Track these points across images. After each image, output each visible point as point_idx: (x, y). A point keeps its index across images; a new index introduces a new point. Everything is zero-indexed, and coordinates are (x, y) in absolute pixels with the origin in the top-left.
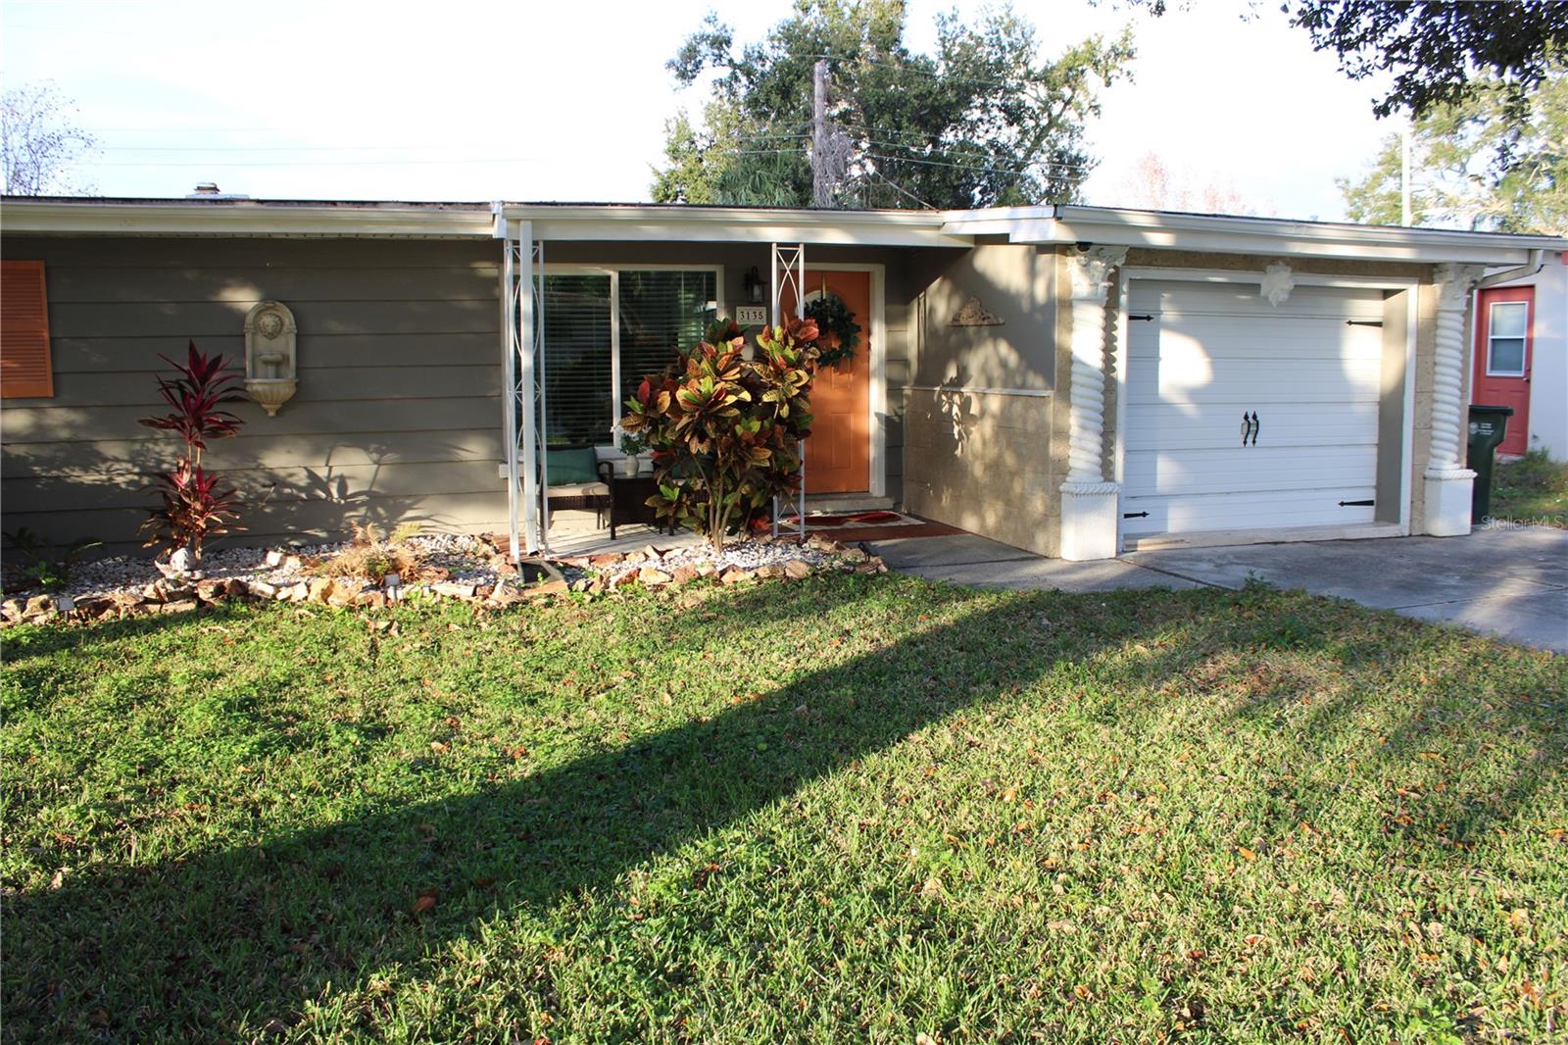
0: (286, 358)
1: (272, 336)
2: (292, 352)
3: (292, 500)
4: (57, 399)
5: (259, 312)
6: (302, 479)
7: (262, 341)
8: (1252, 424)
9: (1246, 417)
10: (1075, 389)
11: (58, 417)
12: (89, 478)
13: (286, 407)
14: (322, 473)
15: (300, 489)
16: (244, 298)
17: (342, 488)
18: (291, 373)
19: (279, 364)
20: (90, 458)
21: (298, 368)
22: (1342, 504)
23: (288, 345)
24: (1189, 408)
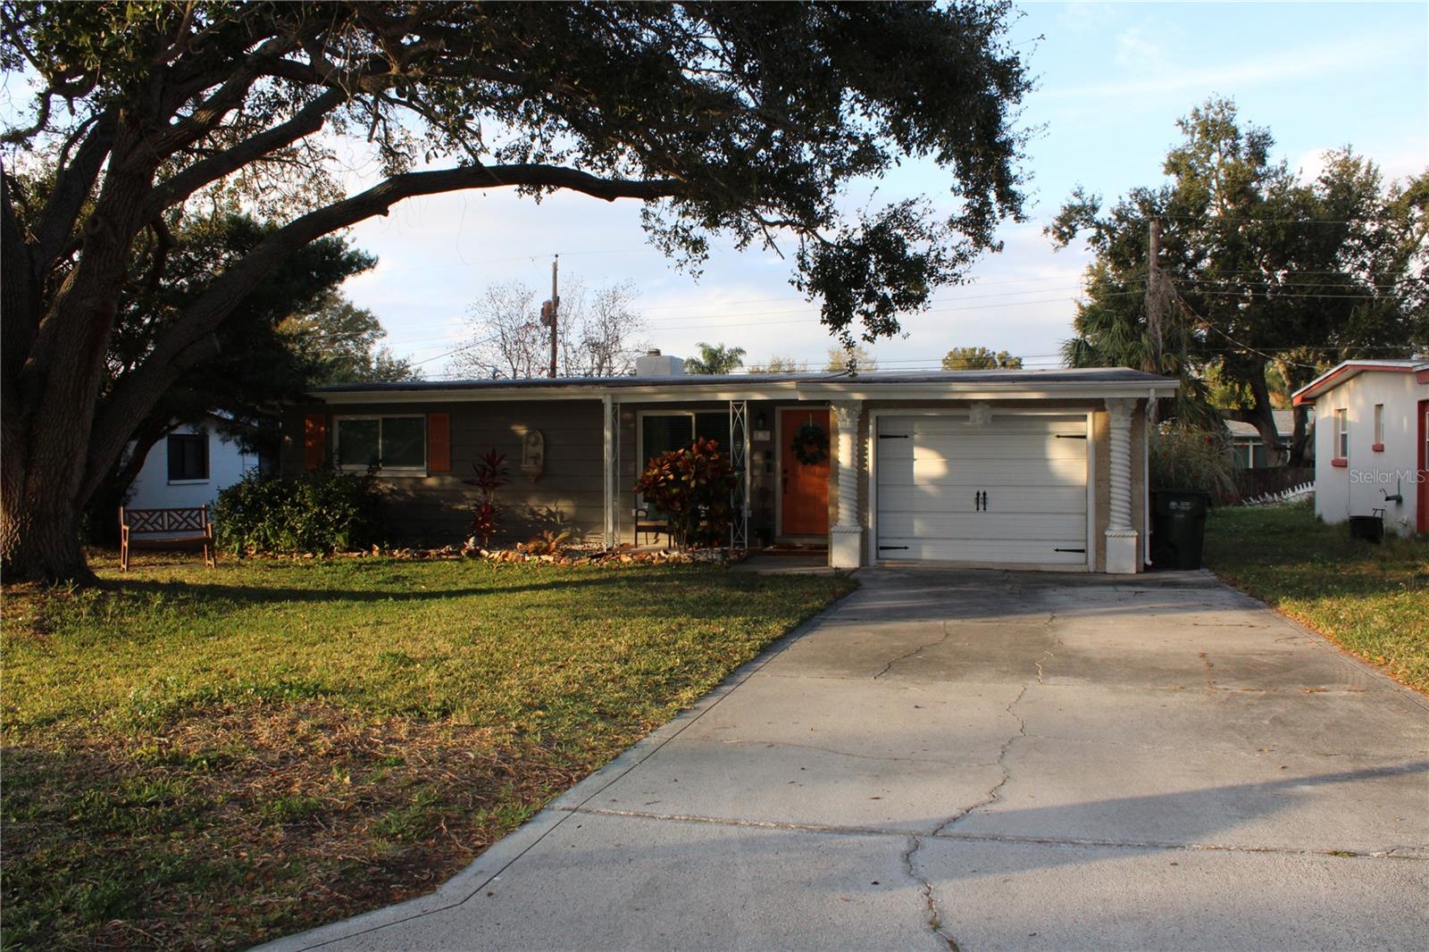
0: (538, 455)
1: (534, 445)
2: (541, 453)
3: (540, 521)
4: (451, 472)
5: (528, 435)
6: (544, 512)
7: (530, 448)
8: (981, 500)
9: (978, 494)
10: (840, 477)
11: (449, 480)
12: (461, 507)
13: (539, 477)
14: (553, 509)
15: (544, 517)
16: (522, 430)
17: (562, 518)
18: (541, 463)
19: (536, 458)
20: (461, 500)
21: (545, 461)
22: (1057, 550)
23: (540, 449)
24: (930, 489)
